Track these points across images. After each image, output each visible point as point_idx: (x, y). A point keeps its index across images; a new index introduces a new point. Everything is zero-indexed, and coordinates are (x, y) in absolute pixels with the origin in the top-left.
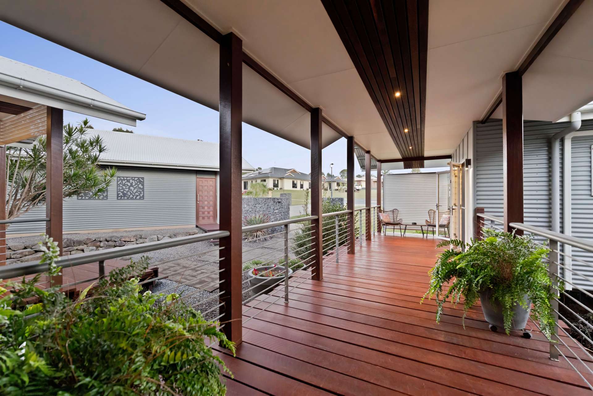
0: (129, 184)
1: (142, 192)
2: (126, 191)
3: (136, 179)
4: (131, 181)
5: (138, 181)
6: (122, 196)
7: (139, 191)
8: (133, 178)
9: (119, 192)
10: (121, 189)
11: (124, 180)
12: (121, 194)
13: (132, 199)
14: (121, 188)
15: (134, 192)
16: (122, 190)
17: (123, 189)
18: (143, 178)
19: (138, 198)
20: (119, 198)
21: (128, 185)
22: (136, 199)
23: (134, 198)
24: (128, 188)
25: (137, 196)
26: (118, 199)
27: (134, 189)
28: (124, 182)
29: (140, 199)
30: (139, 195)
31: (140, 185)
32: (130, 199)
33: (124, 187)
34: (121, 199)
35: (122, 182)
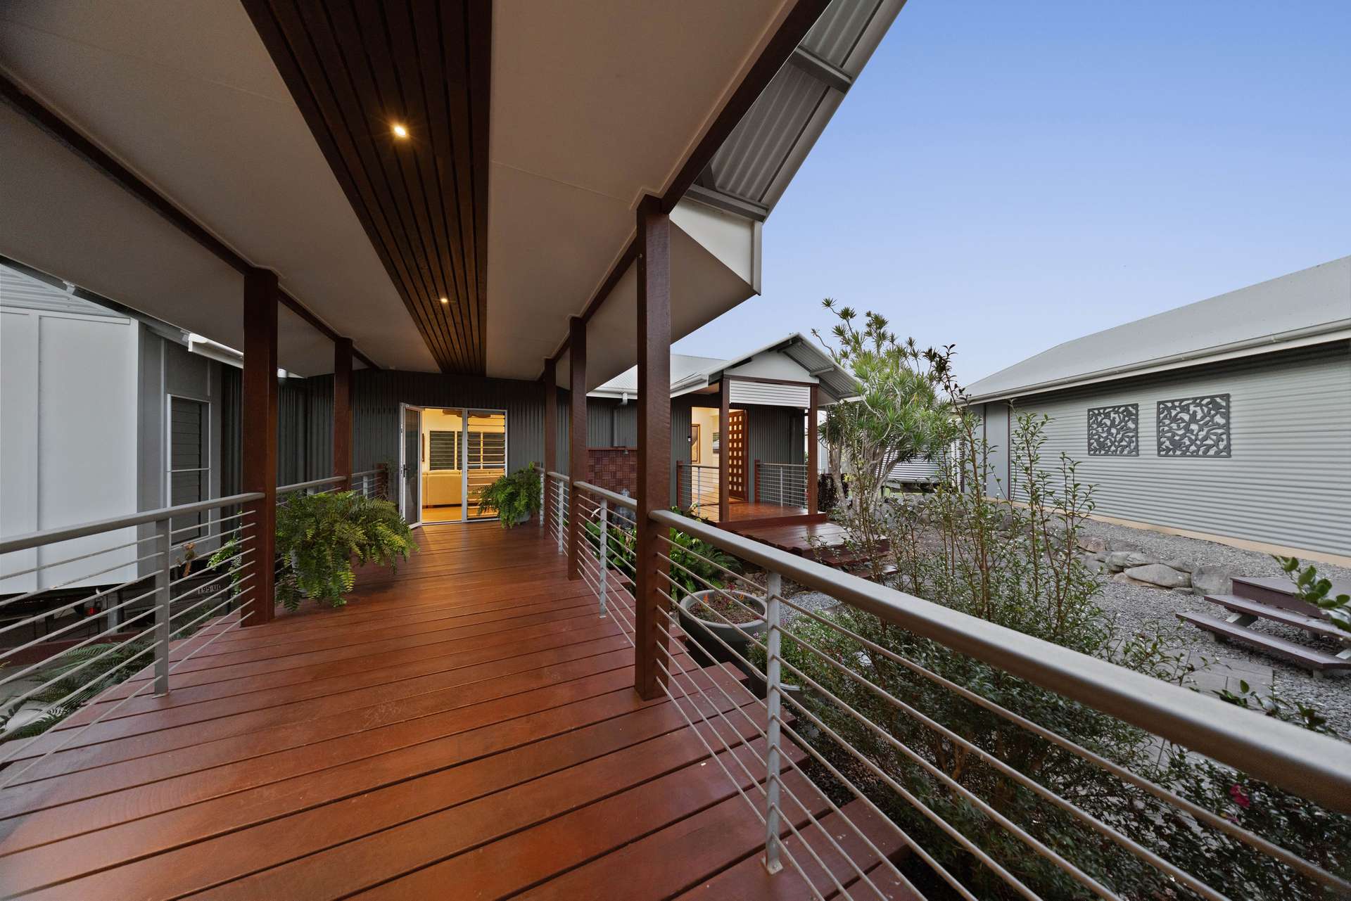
0: (1186, 417)
1: (1224, 437)
2: (1178, 435)
3: (1204, 402)
4: (1192, 408)
5: (1211, 406)
6: (1171, 447)
7: (1215, 434)
8: (1197, 401)
9: (1162, 440)
10: (1168, 432)
11: (1174, 407)
12: (1167, 443)
13: (1195, 454)
14: (1166, 428)
15: (1200, 437)
16: (1169, 434)
17: (1170, 430)
18: (1226, 397)
19: (1212, 452)
20: (1162, 453)
21: (1183, 421)
22: (1205, 455)
23: (1201, 453)
24: (1184, 427)
25: (1210, 447)
26: (1159, 454)
27: (1201, 430)
28: (1174, 412)
29: (1217, 455)
30: (1216, 445)
31: (1218, 416)
32: (1189, 456)
33: (1174, 426)
34: (1166, 455)
35: (1170, 413)
